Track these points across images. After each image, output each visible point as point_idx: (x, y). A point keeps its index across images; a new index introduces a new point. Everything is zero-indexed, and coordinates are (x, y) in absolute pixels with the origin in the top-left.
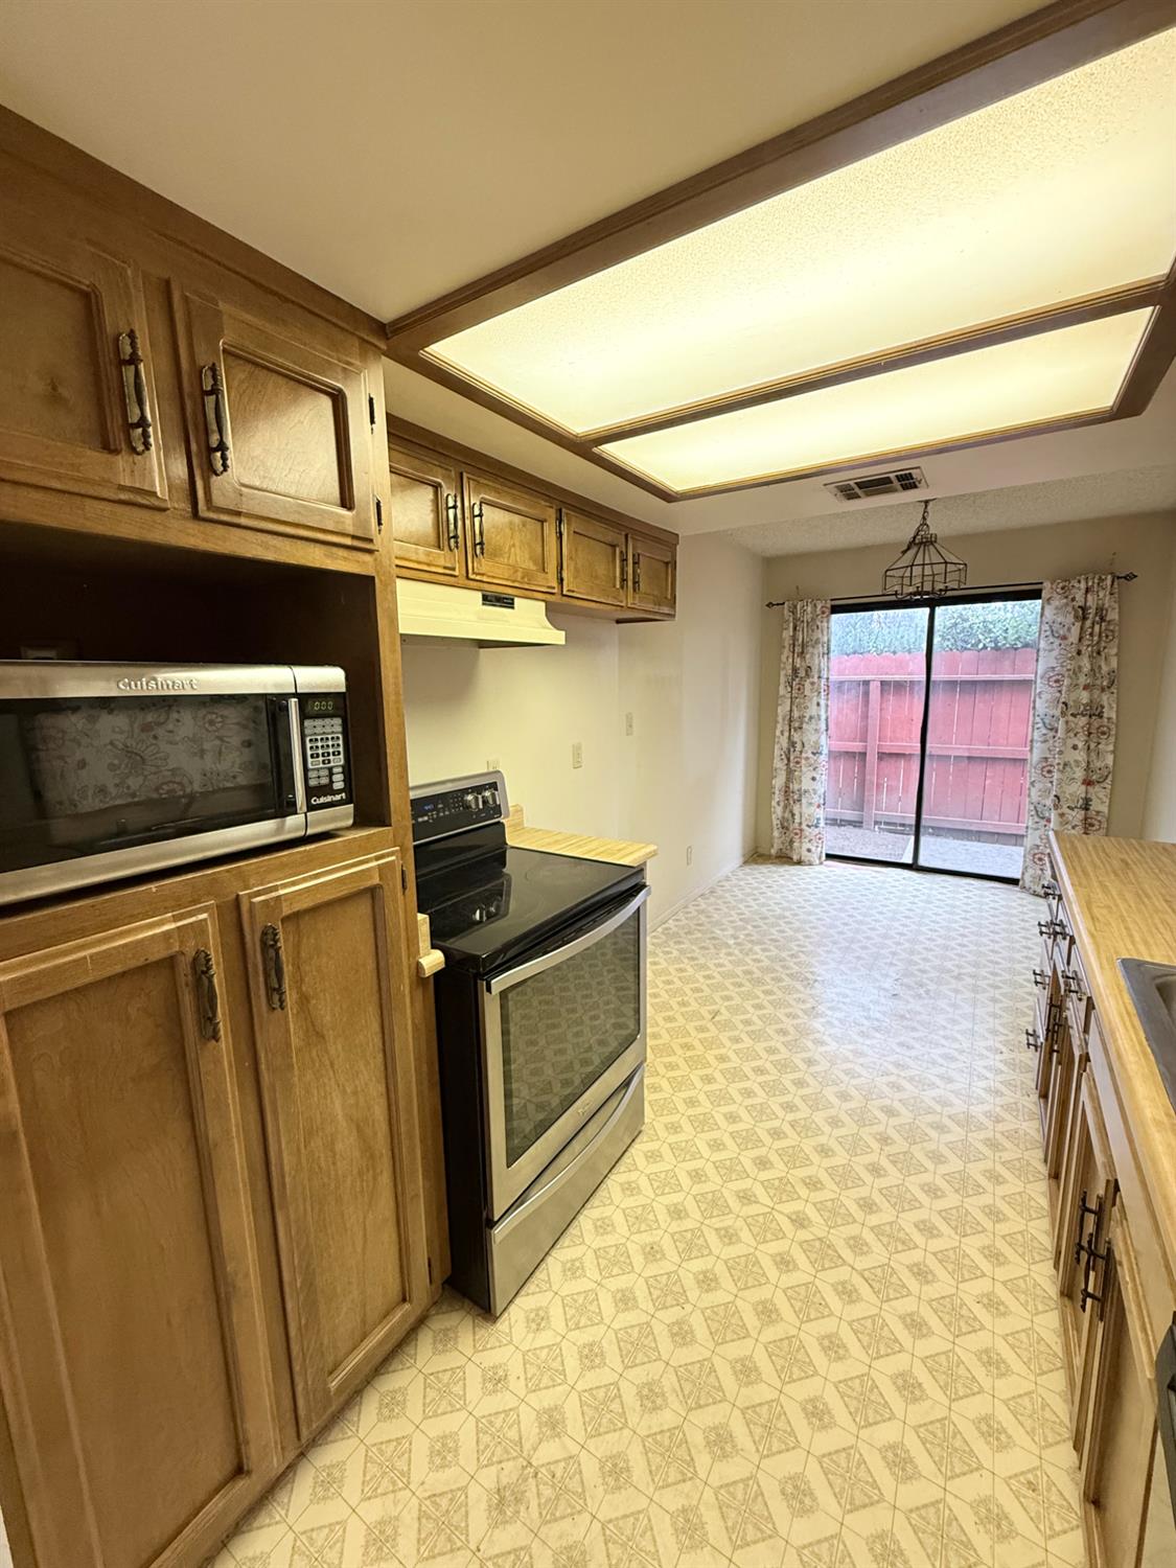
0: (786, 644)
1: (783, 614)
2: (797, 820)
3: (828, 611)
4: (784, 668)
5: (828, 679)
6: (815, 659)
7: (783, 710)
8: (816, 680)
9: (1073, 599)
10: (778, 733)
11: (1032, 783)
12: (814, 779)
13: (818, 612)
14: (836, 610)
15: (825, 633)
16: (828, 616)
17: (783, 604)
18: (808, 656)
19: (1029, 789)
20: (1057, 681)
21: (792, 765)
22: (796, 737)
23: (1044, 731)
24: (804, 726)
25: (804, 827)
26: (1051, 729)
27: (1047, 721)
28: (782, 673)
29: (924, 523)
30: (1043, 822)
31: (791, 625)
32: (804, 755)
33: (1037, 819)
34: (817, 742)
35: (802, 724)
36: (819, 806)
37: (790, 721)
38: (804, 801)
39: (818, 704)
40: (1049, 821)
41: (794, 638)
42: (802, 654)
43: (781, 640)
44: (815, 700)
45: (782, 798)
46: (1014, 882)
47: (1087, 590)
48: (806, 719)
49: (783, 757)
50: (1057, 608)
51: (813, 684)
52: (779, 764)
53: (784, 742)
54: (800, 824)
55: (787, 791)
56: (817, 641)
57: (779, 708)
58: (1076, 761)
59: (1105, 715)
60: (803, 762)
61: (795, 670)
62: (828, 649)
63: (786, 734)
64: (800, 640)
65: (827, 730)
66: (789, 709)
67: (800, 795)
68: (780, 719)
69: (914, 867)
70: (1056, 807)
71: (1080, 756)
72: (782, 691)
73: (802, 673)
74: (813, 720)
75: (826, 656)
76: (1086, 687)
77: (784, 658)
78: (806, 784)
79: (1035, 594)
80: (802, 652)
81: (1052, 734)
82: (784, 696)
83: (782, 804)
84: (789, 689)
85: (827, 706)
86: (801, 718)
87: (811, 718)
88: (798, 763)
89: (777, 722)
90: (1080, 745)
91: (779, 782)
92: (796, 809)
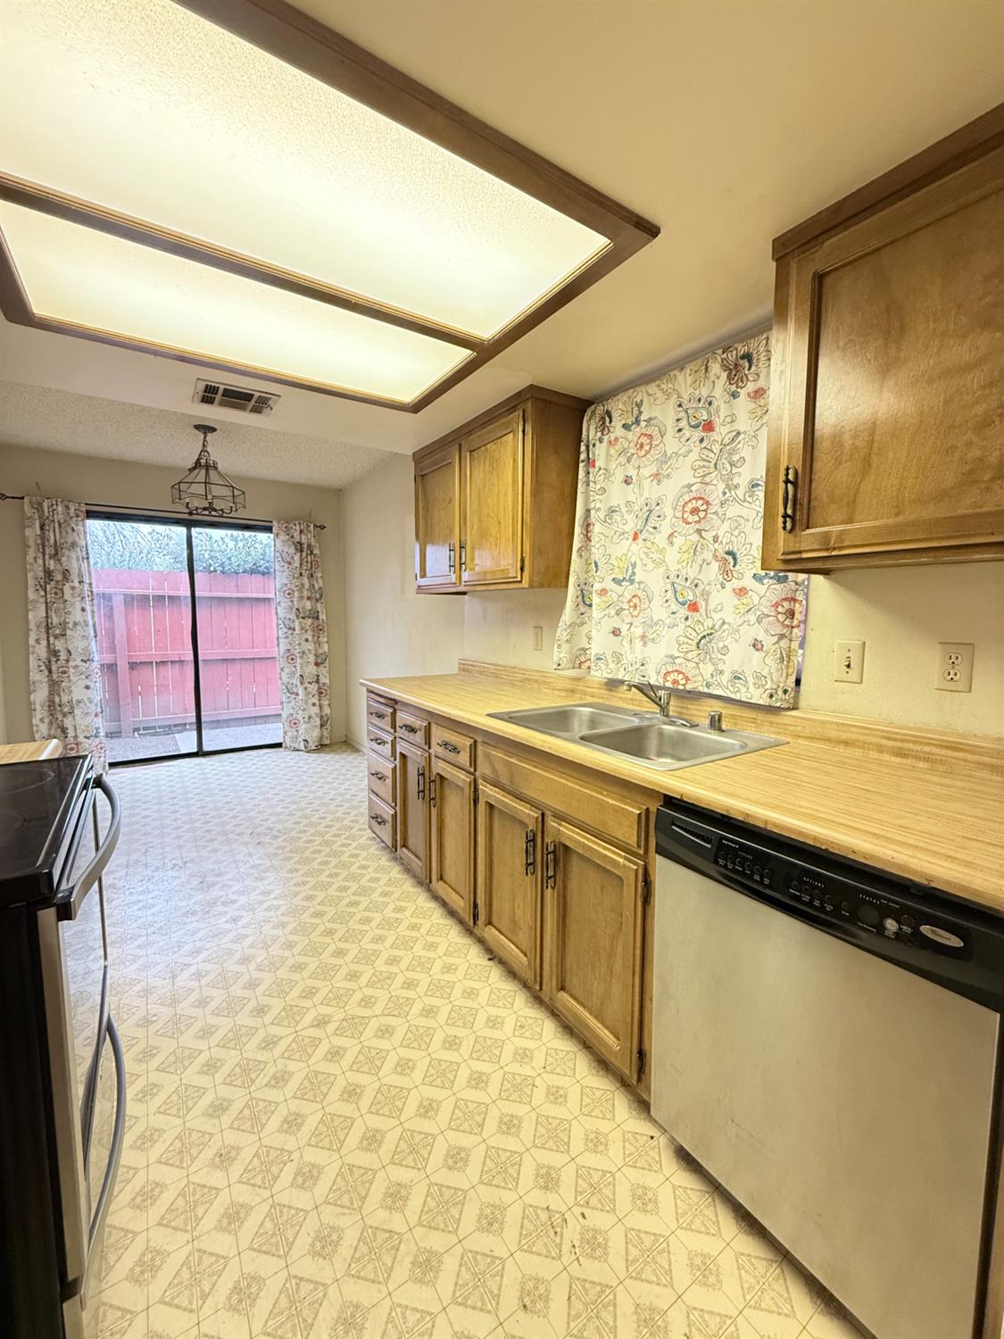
0: (31, 543)
1: (23, 510)
2: (71, 733)
3: (83, 515)
4: (32, 570)
5: (90, 584)
6: (72, 561)
7: (36, 615)
8: (76, 584)
9: (292, 537)
10: (32, 641)
11: (282, 669)
12: (87, 687)
13: (72, 514)
14: (91, 515)
15: (82, 537)
16: (83, 520)
17: (23, 498)
18: (64, 559)
19: (280, 674)
20: (289, 594)
21: (55, 676)
22: (58, 645)
23: (285, 630)
24: (68, 632)
25: (81, 739)
26: (290, 629)
27: (286, 623)
28: (30, 575)
29: (204, 450)
30: (293, 696)
31: (37, 524)
32: (71, 663)
33: (289, 695)
34: (87, 650)
35: (65, 630)
36: (96, 715)
37: (48, 628)
38: (77, 712)
39: (83, 610)
40: (297, 694)
41: (43, 538)
42: (56, 556)
43: (24, 539)
44: (78, 606)
45: (46, 714)
46: (279, 745)
47: (301, 532)
48: (71, 625)
49: (43, 668)
50: (283, 541)
51: (73, 588)
52: (38, 676)
53: (42, 651)
54: (76, 737)
55: (52, 706)
56: (74, 545)
57: (31, 615)
58: (309, 650)
59: (320, 618)
60: (72, 670)
61: (48, 574)
62: (87, 553)
63: (44, 643)
64: (52, 541)
65: (96, 637)
66: (43, 614)
67: (72, 707)
68: (32, 626)
69: (200, 753)
70: (302, 683)
71: (311, 646)
72: (32, 595)
73: (59, 577)
74: (79, 627)
75: (85, 561)
76: (309, 598)
77: (30, 559)
78: (78, 693)
79: (269, 529)
80: (56, 554)
81: (290, 632)
82: (35, 601)
83: (47, 720)
84: (42, 593)
85: (93, 612)
86: (64, 625)
87: (75, 624)
88: (64, 672)
89: (28, 630)
90: (310, 638)
91: (40, 696)
92: (68, 722)
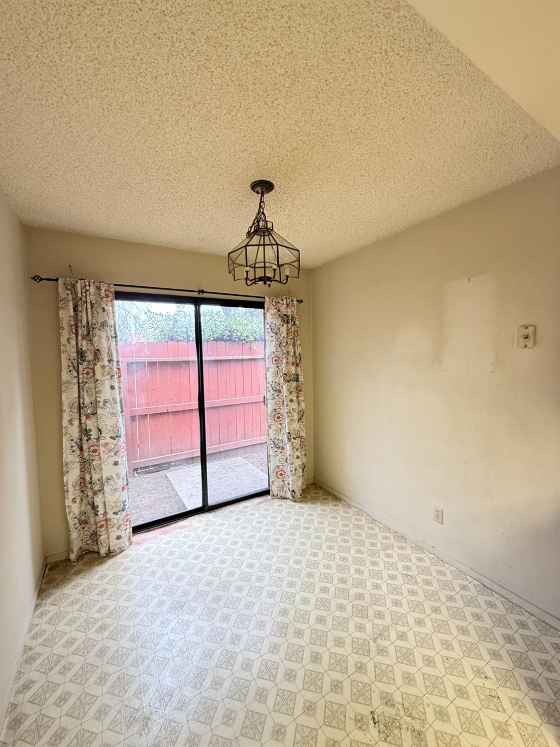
0: (65, 325)
1: (57, 289)
2: (101, 510)
3: (112, 296)
4: (65, 351)
5: (118, 362)
6: (102, 341)
7: (69, 396)
8: (106, 363)
9: (279, 310)
10: (65, 423)
11: (270, 427)
12: (116, 464)
13: (103, 294)
14: (120, 296)
15: (111, 317)
16: (112, 300)
17: (57, 280)
18: (95, 339)
19: (268, 430)
20: (276, 361)
21: (86, 454)
22: (90, 424)
23: (272, 392)
24: (99, 411)
25: (110, 515)
26: (276, 391)
27: (273, 386)
28: (64, 356)
29: (261, 212)
30: (280, 450)
31: (71, 305)
32: (102, 442)
33: (276, 449)
34: (116, 426)
35: (96, 409)
36: (123, 489)
37: (80, 408)
38: (107, 489)
39: (112, 388)
40: (283, 449)
41: (76, 318)
42: (88, 336)
43: (58, 320)
44: (107, 384)
45: (78, 493)
46: (266, 493)
47: (288, 305)
48: (101, 404)
49: (75, 448)
50: (272, 314)
51: (103, 367)
52: (71, 457)
53: (74, 432)
54: (105, 513)
55: (84, 484)
56: (104, 324)
57: (64, 396)
58: (293, 409)
59: (300, 380)
60: (102, 449)
61: (81, 354)
62: (115, 333)
63: (76, 423)
64: (84, 322)
65: (122, 412)
66: (76, 395)
67: (102, 485)
68: (66, 407)
69: (205, 508)
70: (289, 439)
71: (294, 405)
72: (65, 376)
73: (90, 356)
74: (108, 405)
75: (114, 339)
76: (293, 364)
77: (63, 340)
78: (107, 470)
80: (88, 334)
81: (276, 394)
82: (68, 382)
83: (78, 500)
84: (75, 374)
85: (120, 388)
86: (95, 404)
87: (105, 402)
88: (95, 451)
89: (61, 411)
90: (295, 399)
91: (72, 477)
92: (98, 501)
